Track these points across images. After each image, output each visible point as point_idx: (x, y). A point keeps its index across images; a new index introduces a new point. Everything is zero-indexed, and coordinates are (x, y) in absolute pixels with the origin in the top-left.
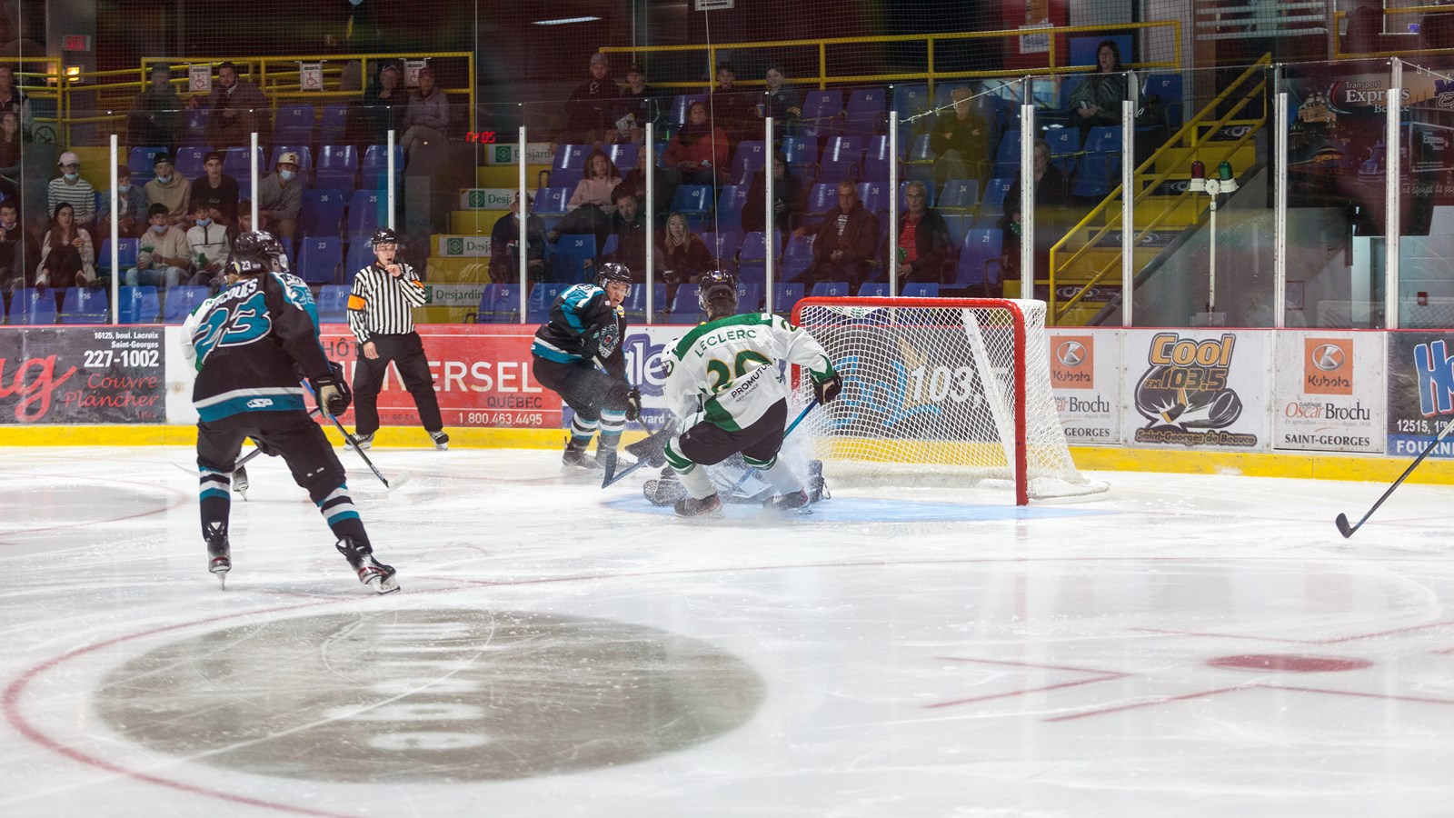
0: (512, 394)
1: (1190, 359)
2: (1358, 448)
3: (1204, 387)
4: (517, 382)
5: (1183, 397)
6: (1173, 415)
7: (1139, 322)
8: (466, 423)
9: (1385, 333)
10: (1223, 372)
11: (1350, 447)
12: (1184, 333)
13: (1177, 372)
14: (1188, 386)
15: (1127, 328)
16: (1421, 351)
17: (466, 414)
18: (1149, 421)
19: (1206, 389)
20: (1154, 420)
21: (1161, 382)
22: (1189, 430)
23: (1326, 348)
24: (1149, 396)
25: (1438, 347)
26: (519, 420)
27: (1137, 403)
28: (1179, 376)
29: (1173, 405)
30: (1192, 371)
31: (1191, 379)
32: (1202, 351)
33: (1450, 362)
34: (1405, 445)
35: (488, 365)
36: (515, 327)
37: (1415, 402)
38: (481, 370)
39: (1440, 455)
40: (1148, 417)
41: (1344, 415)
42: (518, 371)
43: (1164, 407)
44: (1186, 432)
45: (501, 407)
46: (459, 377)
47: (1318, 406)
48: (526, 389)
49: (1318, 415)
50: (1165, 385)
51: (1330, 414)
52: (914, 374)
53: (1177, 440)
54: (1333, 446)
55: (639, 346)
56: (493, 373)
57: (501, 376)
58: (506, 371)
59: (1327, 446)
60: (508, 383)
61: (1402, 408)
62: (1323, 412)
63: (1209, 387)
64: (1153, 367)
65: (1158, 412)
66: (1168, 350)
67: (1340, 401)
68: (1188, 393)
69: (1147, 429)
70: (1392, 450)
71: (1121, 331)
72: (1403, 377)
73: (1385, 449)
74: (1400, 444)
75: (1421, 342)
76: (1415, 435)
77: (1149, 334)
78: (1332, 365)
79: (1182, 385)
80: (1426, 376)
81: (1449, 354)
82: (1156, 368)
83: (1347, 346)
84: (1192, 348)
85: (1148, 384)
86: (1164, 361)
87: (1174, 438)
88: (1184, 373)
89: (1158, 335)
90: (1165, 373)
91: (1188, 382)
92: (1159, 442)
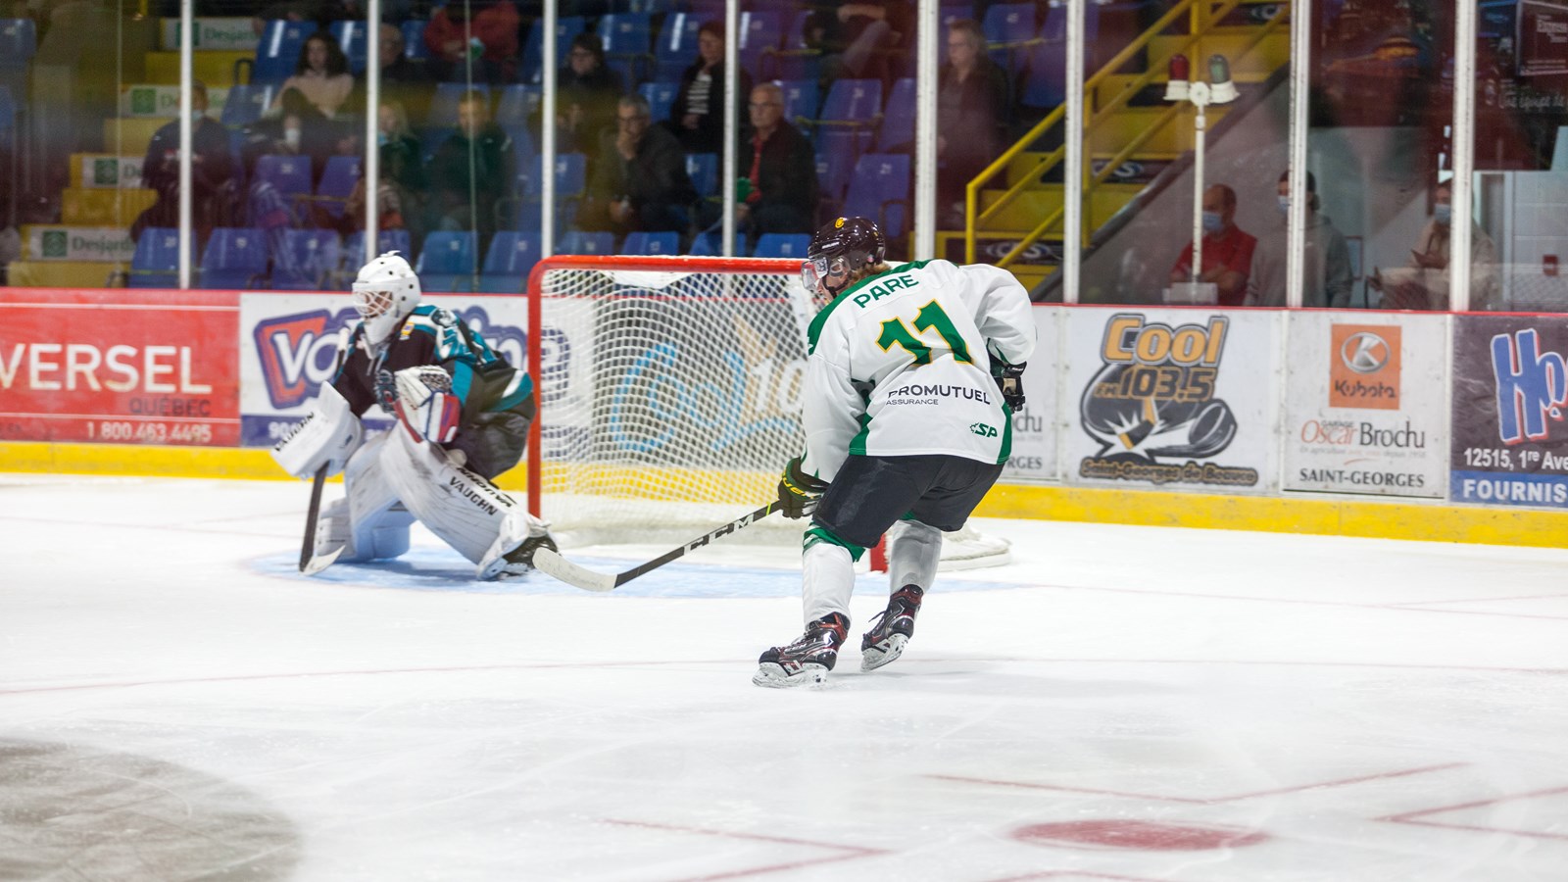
0: (166, 396)
1: (1162, 354)
2: (1408, 490)
3: (1181, 395)
4: (173, 378)
5: (1151, 410)
6: (1135, 438)
7: (1084, 300)
8: (97, 438)
9: (1449, 317)
10: (1209, 374)
11: (1396, 489)
12: (1153, 315)
13: (1142, 372)
14: (1159, 394)
15: (1070, 305)
16: (1502, 346)
17: (98, 424)
18: (1100, 447)
19: (1185, 399)
20: (1108, 446)
21: (1119, 387)
22: (1160, 460)
23: (1361, 339)
24: (1099, 411)
25: (1527, 339)
26: (176, 434)
27: (1083, 420)
28: (1146, 380)
29: (1136, 423)
30: (1164, 372)
31: (1164, 383)
32: (1179, 342)
33: (1543, 362)
34: (1475, 486)
35: (131, 351)
36: (172, 294)
37: (1491, 422)
38: (121, 359)
39: (1527, 503)
40: (1099, 440)
41: (1387, 440)
42: (175, 361)
43: (1120, 424)
44: (1153, 463)
45: (152, 413)
46: (89, 369)
47: (1349, 426)
48: (187, 388)
49: (1348, 440)
50: (1125, 392)
51: (1366, 438)
52: (757, 371)
53: (1140, 475)
54: (1370, 488)
56: (138, 362)
57: (151, 368)
58: (159, 360)
59: (1361, 487)
60: (161, 378)
61: (1472, 430)
62: (1357, 436)
63: (1190, 396)
64: (1107, 365)
65: (1112, 433)
66: (1130, 338)
67: (1381, 419)
68: (1159, 404)
69: (1097, 458)
70: (1457, 494)
71: (1061, 310)
72: (1475, 384)
73: (1447, 493)
74: (1468, 485)
75: (1501, 332)
76: (1491, 472)
77: (1104, 313)
78: (1370, 364)
79: (1149, 392)
80: (1508, 382)
81: (1541, 352)
82: (1113, 367)
83: (1392, 335)
84: (1164, 337)
85: (1099, 390)
86: (1124, 356)
87: (1137, 472)
88: (1153, 374)
89: (1116, 317)
90: (1128, 371)
91: (1158, 388)
92: (1116, 478)
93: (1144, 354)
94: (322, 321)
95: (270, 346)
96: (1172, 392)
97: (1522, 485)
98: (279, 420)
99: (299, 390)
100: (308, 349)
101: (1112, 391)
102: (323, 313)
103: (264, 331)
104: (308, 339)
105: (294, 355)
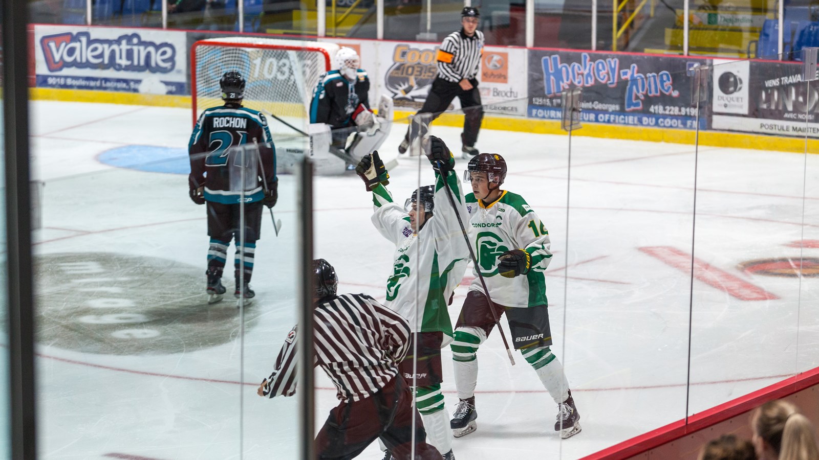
1: (416, 60)
2: (511, 113)
3: (424, 76)
5: (412, 81)
6: (407, 91)
7: (386, 38)
9: (526, 50)
10: (435, 68)
11: (507, 112)
12: (413, 45)
13: (408, 67)
14: (416, 75)
15: (380, 40)
16: (546, 61)
18: (393, 95)
20: (396, 94)
21: (400, 72)
22: (416, 100)
23: (492, 57)
24: (392, 81)
25: (555, 59)
27: (386, 84)
28: (410, 70)
29: (406, 86)
30: (418, 67)
31: (418, 71)
32: (423, 56)
33: (561, 68)
34: (537, 112)
37: (542, 89)
39: (556, 118)
40: (392, 92)
41: (503, 94)
43: (400, 86)
44: (413, 101)
47: (488, 89)
49: (488, 94)
50: (402, 74)
51: (495, 94)
52: (255, 62)
53: (409, 105)
54: (497, 111)
55: (84, 39)
59: (494, 111)
61: (535, 92)
62: (492, 93)
63: (428, 76)
64: (395, 64)
65: (397, 89)
66: (404, 54)
67: (501, 87)
68: (416, 79)
70: (530, 114)
71: (377, 42)
72: (536, 75)
73: (526, 114)
74: (534, 111)
75: (545, 56)
76: (543, 107)
77: (393, 45)
78: (496, 66)
79: (412, 74)
80: (548, 74)
81: (561, 63)
82: (397, 65)
83: (505, 56)
84: (417, 54)
85: (392, 73)
86: (402, 60)
87: (408, 104)
88: (413, 68)
89: (398, 46)
90: (402, 67)
91: (415, 73)
92: (399, 106)
93: (410, 60)
94: (69, 37)
95: (47, 47)
96: (420, 75)
97: (554, 112)
98: (52, 77)
99: (61, 64)
100: (64, 48)
101: (397, 73)
102: (69, 34)
103: (45, 40)
104: (63, 44)
105: (58, 50)
